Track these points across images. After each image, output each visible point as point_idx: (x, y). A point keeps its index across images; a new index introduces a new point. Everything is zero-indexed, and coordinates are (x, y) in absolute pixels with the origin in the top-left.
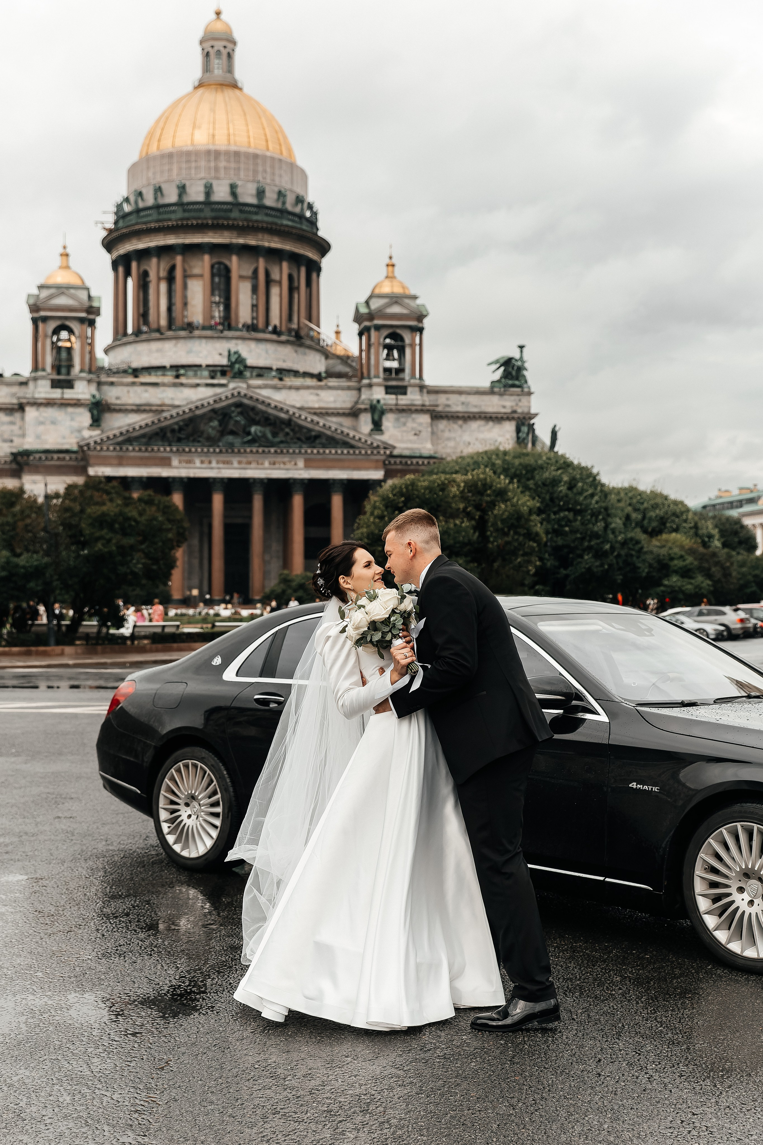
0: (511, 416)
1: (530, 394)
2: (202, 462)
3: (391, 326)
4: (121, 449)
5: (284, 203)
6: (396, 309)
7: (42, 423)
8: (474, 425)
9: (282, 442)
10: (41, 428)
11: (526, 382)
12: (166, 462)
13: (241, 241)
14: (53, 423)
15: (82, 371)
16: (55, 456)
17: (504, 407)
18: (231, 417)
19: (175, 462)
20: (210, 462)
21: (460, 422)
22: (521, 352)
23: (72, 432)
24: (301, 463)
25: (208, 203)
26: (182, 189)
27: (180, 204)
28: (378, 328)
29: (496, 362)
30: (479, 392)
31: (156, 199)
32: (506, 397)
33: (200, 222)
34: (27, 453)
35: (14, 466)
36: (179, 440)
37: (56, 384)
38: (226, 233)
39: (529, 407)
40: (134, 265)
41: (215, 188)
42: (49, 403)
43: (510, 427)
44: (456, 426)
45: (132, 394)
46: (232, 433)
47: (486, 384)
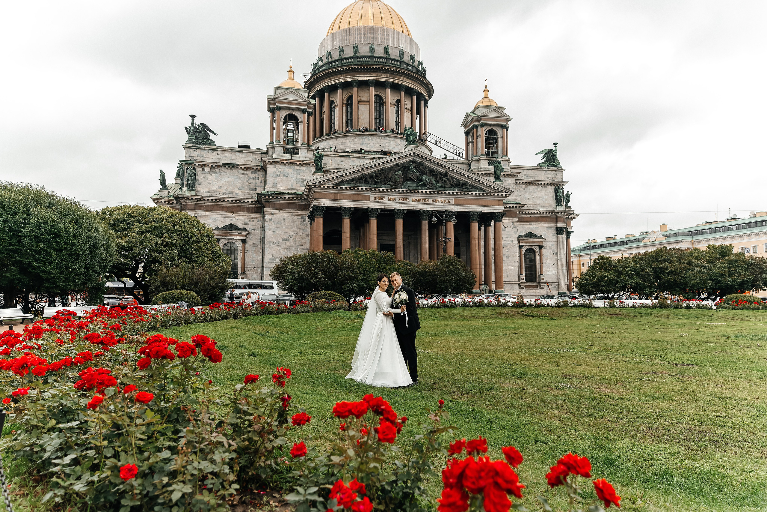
0: (552, 183)
1: (562, 170)
2: (389, 199)
3: (491, 125)
4: (337, 187)
5: (413, 62)
6: (494, 114)
7: (278, 176)
8: (532, 188)
9: (442, 187)
10: (278, 178)
11: (559, 164)
12: (366, 199)
13: (392, 80)
14: (285, 176)
15: (303, 144)
16: (287, 197)
17: (548, 178)
18: (409, 169)
19: (372, 198)
20: (395, 199)
21: (524, 186)
22: (555, 147)
23: (297, 182)
24: (452, 201)
25: (372, 57)
26: (356, 48)
27: (355, 57)
28: (483, 125)
29: (542, 152)
30: (533, 169)
31: (340, 55)
32: (549, 172)
33: (369, 66)
34: (268, 194)
35: (257, 205)
36: (376, 183)
37: (287, 151)
38: (383, 75)
39: (562, 178)
40: (326, 95)
41: (376, 48)
42: (283, 163)
43: (551, 189)
44: (521, 189)
45: (333, 163)
46: (411, 180)
47: (535, 165)
